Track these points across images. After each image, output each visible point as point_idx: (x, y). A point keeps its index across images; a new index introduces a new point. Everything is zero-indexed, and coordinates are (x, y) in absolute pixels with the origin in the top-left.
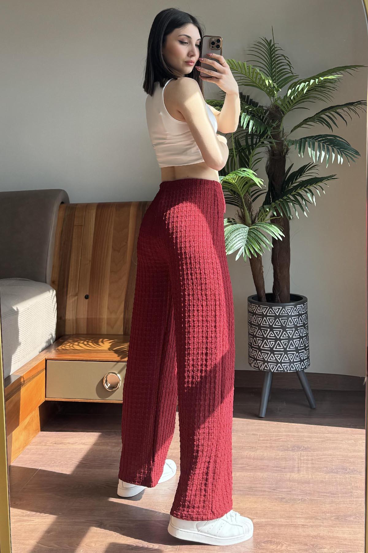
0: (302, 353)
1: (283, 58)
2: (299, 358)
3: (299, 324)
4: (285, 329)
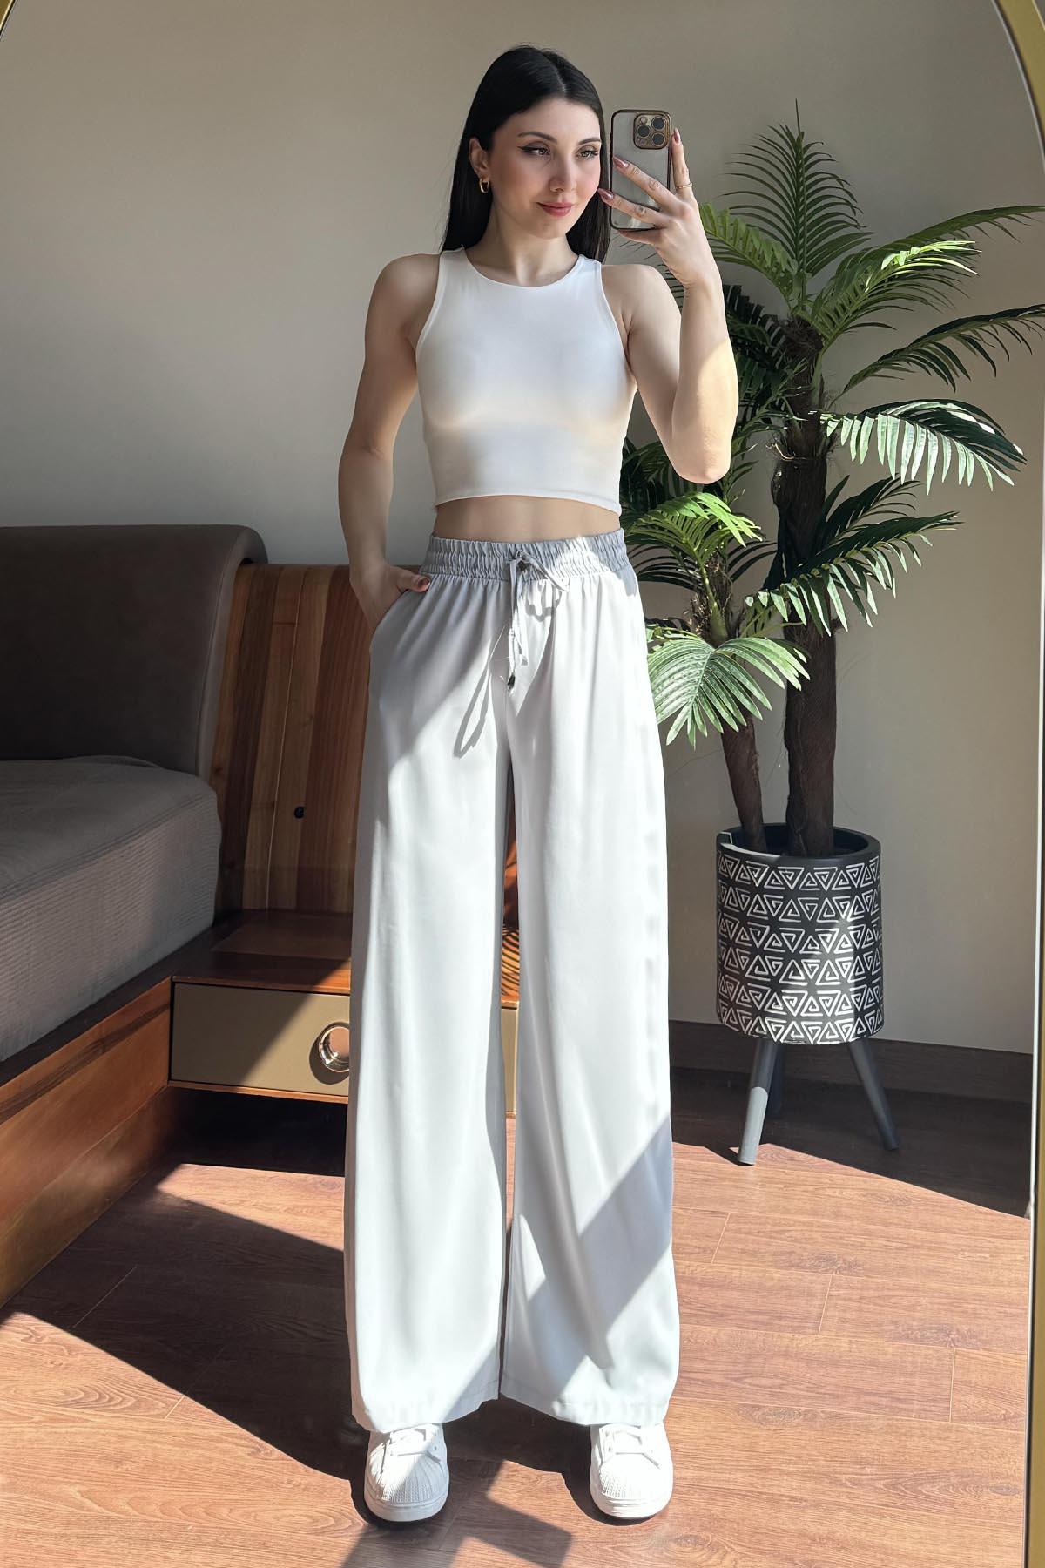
0: (860, 994)
1: (834, 183)
2: (850, 1007)
3: (853, 916)
4: (811, 928)
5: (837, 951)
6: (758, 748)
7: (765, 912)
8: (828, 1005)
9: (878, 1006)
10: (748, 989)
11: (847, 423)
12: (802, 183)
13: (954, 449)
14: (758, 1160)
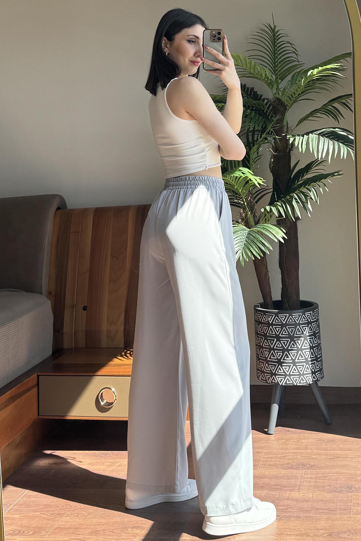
0: (313, 365)
1: (289, 44)
2: (310, 370)
3: (309, 333)
4: (292, 338)
5: (303, 347)
6: (269, 270)
7: (274, 333)
8: (301, 369)
9: (321, 370)
10: (269, 365)
11: (297, 138)
12: (276, 46)
13: (339, 145)
14: (275, 433)
